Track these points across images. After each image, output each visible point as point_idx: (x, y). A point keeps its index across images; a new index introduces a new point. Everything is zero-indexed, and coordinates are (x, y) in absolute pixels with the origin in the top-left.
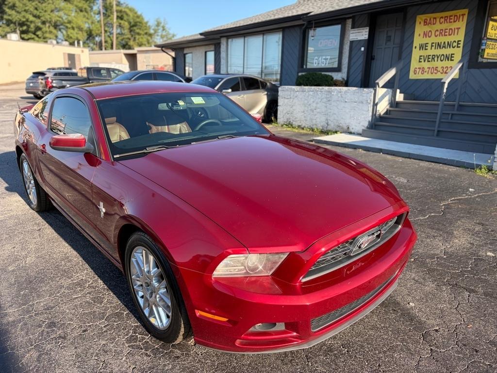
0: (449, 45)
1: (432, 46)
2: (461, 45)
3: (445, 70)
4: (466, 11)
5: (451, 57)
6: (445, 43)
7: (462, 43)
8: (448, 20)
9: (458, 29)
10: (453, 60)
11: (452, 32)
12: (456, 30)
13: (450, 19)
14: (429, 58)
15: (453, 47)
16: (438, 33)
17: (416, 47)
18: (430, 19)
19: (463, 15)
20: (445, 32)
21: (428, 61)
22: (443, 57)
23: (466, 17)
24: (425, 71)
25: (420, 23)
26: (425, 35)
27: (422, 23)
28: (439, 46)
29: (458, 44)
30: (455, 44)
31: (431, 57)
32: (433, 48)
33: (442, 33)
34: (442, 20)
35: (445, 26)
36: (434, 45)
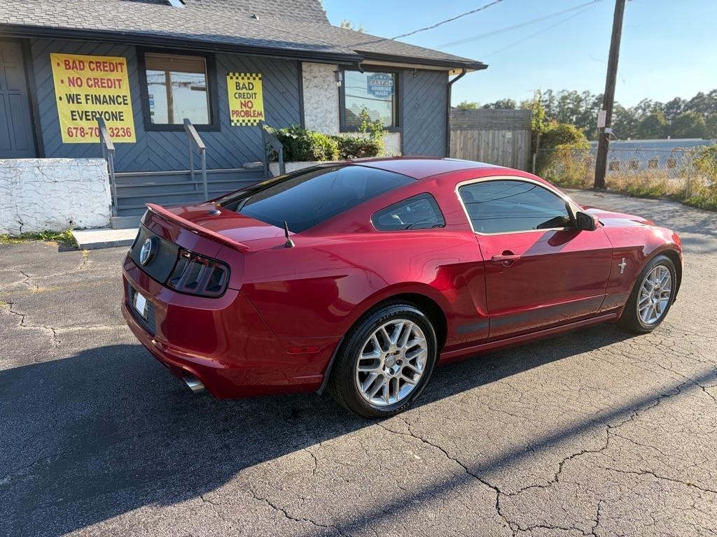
0: (113, 100)
1: (87, 99)
2: (129, 101)
3: (115, 132)
4: (123, 60)
5: (120, 116)
6: (104, 96)
7: (129, 98)
8: (102, 67)
9: (119, 81)
10: (123, 120)
11: (111, 83)
12: (117, 83)
13: (104, 67)
14: (86, 116)
15: (120, 104)
16: (90, 82)
17: (60, 99)
18: (74, 62)
19: (121, 64)
20: (102, 83)
21: (87, 119)
22: (107, 115)
23: (125, 67)
24: (85, 132)
25: (58, 64)
26: (72, 82)
27: (63, 65)
28: (97, 99)
29: (124, 100)
30: (120, 100)
31: (90, 114)
32: (90, 102)
33: (97, 83)
34: (93, 66)
35: (98, 74)
36: (90, 97)
